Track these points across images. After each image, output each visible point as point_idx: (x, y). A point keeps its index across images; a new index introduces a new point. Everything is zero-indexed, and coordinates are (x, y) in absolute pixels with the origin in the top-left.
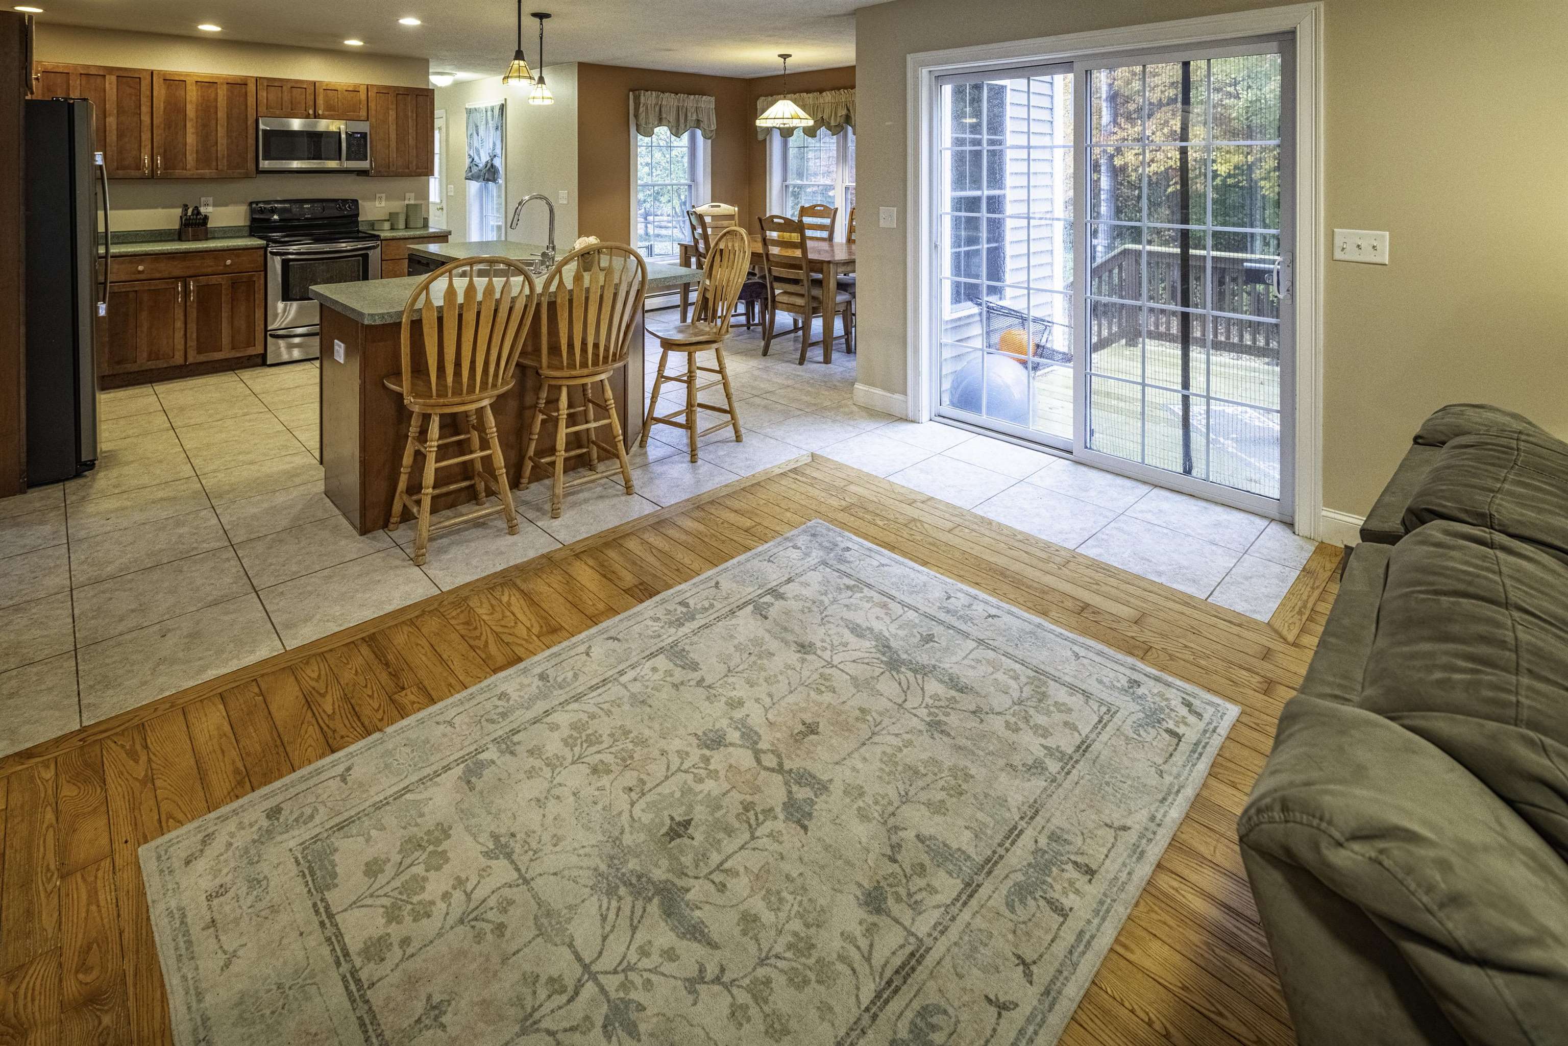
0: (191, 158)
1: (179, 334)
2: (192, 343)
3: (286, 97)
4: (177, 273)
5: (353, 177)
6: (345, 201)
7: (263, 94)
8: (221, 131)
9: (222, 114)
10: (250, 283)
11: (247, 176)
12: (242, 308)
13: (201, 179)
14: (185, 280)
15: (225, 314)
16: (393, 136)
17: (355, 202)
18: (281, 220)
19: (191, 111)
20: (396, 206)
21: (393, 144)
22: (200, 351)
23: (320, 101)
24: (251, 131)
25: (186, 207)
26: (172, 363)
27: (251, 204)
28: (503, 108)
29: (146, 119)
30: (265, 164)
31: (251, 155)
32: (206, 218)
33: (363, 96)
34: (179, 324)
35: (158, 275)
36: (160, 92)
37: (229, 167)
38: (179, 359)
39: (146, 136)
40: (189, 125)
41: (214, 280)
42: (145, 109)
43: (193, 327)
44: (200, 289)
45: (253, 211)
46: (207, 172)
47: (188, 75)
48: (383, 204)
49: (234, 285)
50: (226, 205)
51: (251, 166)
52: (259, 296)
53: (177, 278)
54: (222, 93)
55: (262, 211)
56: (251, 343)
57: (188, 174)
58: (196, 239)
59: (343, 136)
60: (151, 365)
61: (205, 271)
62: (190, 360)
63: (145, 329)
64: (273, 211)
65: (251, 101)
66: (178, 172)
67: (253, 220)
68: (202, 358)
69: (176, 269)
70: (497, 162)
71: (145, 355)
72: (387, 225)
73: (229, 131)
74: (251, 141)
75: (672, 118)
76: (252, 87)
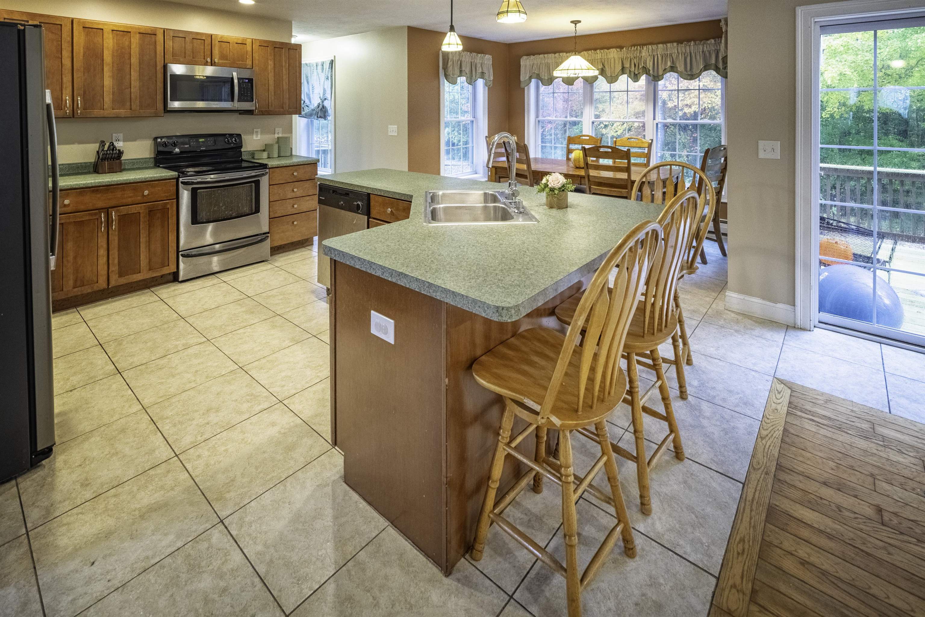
0: (108, 99)
1: (103, 260)
2: (114, 268)
3: (189, 47)
4: (100, 204)
5: (236, 115)
6: (231, 135)
7: (169, 44)
8: (134, 75)
9: (134, 60)
10: (165, 211)
11: (156, 116)
12: (158, 233)
13: (117, 118)
14: (107, 210)
15: (143, 239)
16: (271, 82)
17: (239, 136)
18: (181, 152)
19: (108, 57)
20: (269, 138)
21: (272, 88)
22: (121, 275)
23: (216, 52)
24: (160, 76)
25: (103, 143)
26: (96, 287)
27: (155, 139)
28: (332, 62)
29: (67, 62)
30: (176, 105)
31: (160, 97)
32: (120, 153)
33: (249, 48)
34: (102, 252)
35: (82, 207)
36: (80, 38)
37: (141, 106)
38: (102, 284)
39: (67, 79)
40: (106, 69)
41: (134, 209)
42: (66, 54)
43: (114, 253)
44: (122, 218)
45: (157, 144)
46: (122, 112)
47: (104, 24)
48: (259, 137)
49: (151, 212)
50: (135, 140)
51: (160, 106)
52: (172, 221)
53: (100, 209)
54: (135, 41)
55: (165, 145)
56: (165, 263)
57: (106, 113)
58: (112, 171)
59: (236, 81)
60: (77, 291)
61: (125, 201)
62: (113, 283)
63: (71, 258)
64: (175, 145)
65: (160, 49)
66: (97, 112)
67: (159, 153)
68: (123, 281)
69: (100, 202)
70: (326, 103)
71: (71, 283)
72: (265, 155)
73: (141, 74)
74: (160, 85)
75: (468, 70)
76: (160, 37)
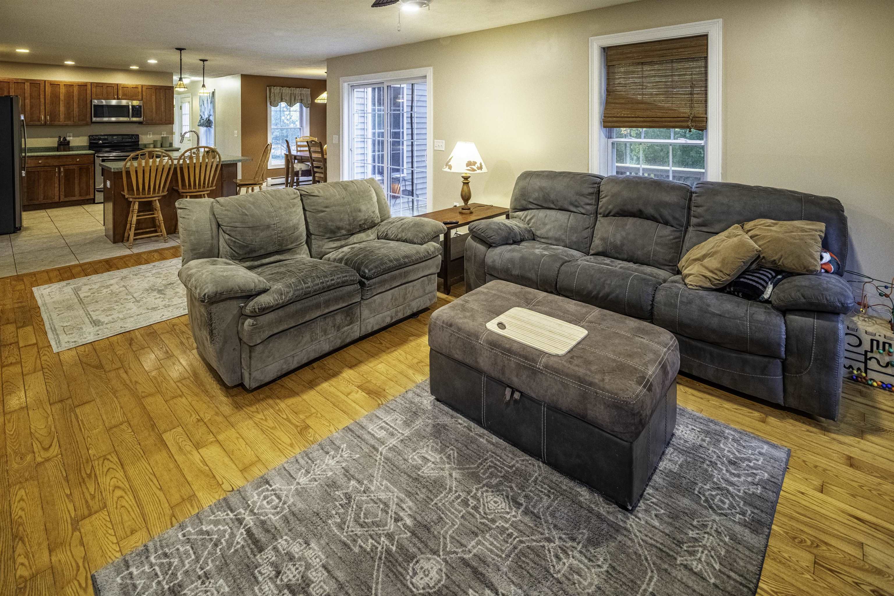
0: (62, 117)
1: (57, 189)
2: (62, 193)
3: (105, 91)
4: (56, 164)
5: (137, 125)
6: (133, 135)
7: (94, 90)
8: (75, 105)
9: (76, 98)
10: (88, 169)
11: (87, 124)
12: (84, 179)
13: (67, 126)
14: (59, 167)
15: (77, 182)
16: (154, 107)
17: (137, 136)
18: (103, 143)
19: (62, 97)
20: (158, 137)
21: (154, 110)
22: (66, 196)
23: (120, 92)
24: (89, 105)
25: (60, 137)
26: (54, 201)
27: (89, 136)
28: (213, 93)
29: (42, 100)
30: (94, 119)
31: (89, 115)
32: (69, 142)
33: (140, 90)
34: (57, 185)
35: (47, 165)
36: (48, 89)
37: (79, 120)
38: (56, 199)
39: (42, 108)
40: (61, 103)
41: (71, 167)
42: (42, 96)
43: (62, 187)
44: (66, 171)
45: (90, 140)
46: (69, 123)
47: (61, 82)
48: (151, 136)
49: (81, 169)
50: (78, 136)
51: (88, 120)
52: (92, 174)
53: (56, 166)
54: (76, 89)
55: (94, 140)
56: (88, 193)
57: (61, 123)
58: (64, 150)
59: (130, 107)
60: (45, 201)
61: (68, 163)
62: (62, 200)
63: (42, 186)
64: (100, 139)
65: (89, 92)
66: (56, 123)
67: (90, 143)
68: (67, 199)
69: (56, 163)
70: (211, 118)
71: (42, 197)
72: (152, 146)
73: (79, 106)
74: (89, 110)
75: (288, 98)
76: (89, 87)
